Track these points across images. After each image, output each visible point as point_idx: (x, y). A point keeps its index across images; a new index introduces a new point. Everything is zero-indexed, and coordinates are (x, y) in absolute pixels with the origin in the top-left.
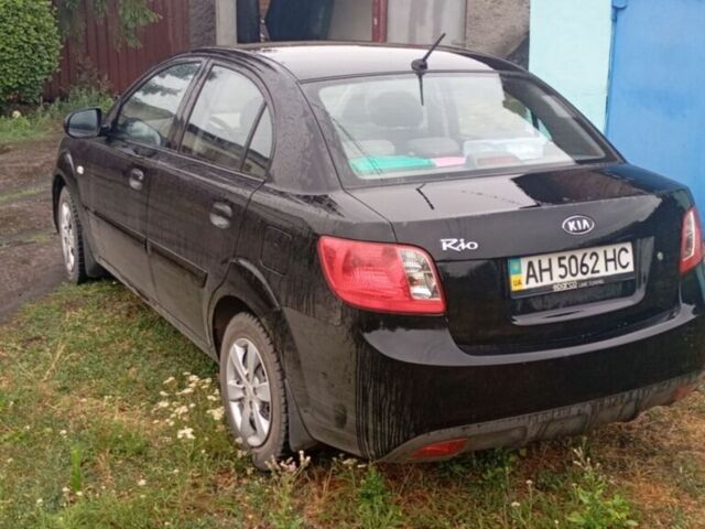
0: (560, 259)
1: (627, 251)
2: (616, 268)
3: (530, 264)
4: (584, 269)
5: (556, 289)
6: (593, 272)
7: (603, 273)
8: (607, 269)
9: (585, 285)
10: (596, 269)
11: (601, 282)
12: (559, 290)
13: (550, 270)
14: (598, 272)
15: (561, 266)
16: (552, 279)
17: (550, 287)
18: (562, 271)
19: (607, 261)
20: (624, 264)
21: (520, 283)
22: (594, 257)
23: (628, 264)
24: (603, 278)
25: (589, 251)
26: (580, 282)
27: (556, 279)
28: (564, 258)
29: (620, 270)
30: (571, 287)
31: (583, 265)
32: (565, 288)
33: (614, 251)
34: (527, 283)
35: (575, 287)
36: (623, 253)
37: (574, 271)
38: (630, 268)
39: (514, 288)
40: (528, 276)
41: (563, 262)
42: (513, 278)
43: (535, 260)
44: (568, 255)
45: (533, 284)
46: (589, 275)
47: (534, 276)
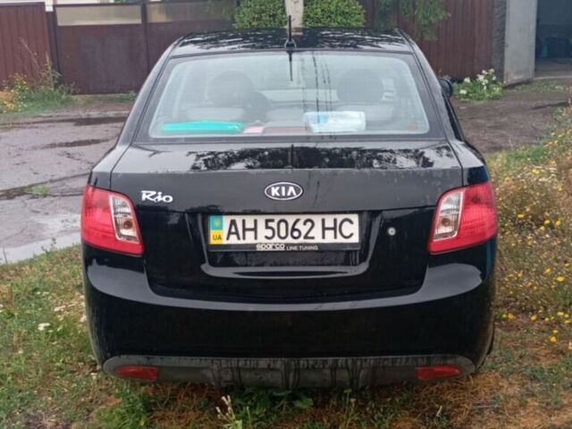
0: (267, 221)
1: (351, 222)
2: (335, 237)
3: (233, 223)
4: (296, 234)
5: (260, 248)
6: (306, 237)
7: (319, 240)
8: (324, 237)
9: (295, 248)
10: (310, 235)
11: (316, 248)
12: (263, 249)
13: (255, 230)
14: (313, 238)
15: (267, 227)
16: (256, 238)
17: (254, 246)
18: (269, 233)
19: (324, 229)
20: (347, 234)
21: (220, 238)
22: (309, 224)
23: (351, 235)
24: (318, 244)
25: (303, 218)
26: (287, 245)
27: (261, 239)
28: (272, 221)
29: (340, 240)
30: (277, 249)
31: (294, 229)
32: (270, 249)
33: (335, 220)
34: (228, 239)
35: (283, 249)
36: (346, 224)
37: (283, 233)
38: (355, 239)
39: (213, 242)
40: (230, 233)
41: (270, 224)
42: (213, 233)
43: (239, 220)
44: (277, 218)
45: (233, 240)
46: (301, 240)
47: (237, 233)
